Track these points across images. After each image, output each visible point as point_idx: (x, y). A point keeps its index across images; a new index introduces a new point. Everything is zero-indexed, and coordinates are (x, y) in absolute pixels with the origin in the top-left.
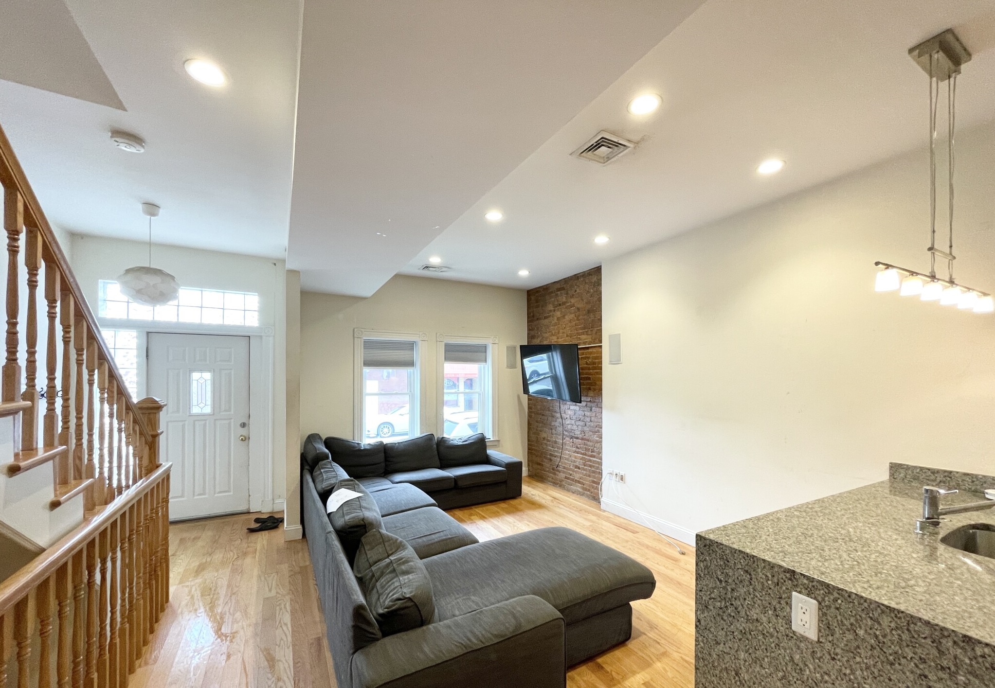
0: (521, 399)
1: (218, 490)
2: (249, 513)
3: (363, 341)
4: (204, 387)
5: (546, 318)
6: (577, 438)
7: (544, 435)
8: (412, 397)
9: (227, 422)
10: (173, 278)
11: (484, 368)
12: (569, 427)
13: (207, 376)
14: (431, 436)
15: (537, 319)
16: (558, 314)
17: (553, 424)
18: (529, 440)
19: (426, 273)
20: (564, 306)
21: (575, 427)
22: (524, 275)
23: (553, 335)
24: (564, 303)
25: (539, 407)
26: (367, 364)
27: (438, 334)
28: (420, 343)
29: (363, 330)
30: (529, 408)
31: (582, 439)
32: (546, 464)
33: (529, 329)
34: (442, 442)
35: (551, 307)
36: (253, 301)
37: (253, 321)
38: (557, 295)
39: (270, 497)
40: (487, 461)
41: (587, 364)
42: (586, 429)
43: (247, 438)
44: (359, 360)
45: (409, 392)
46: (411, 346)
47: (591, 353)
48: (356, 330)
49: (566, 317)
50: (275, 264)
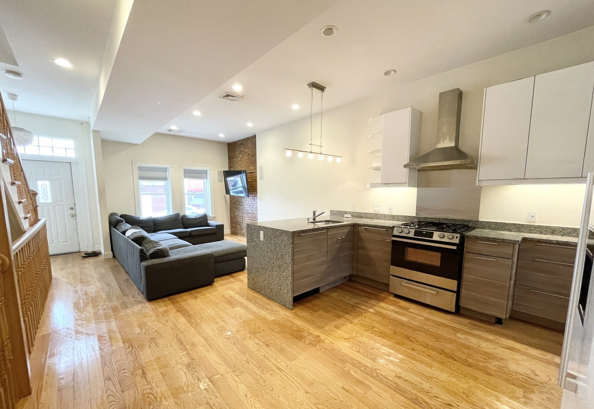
0: (226, 198)
1: (60, 241)
2: (80, 252)
3: (137, 167)
4: (45, 189)
5: (236, 158)
6: (249, 213)
7: (237, 214)
8: (167, 195)
9: (62, 207)
10: (30, 133)
11: (206, 181)
12: (246, 209)
13: (47, 183)
14: (178, 215)
15: (232, 158)
16: (241, 156)
17: (240, 208)
18: (231, 217)
19: (170, 133)
20: (243, 153)
21: (249, 209)
22: (222, 136)
23: (239, 166)
24: (243, 151)
25: (234, 201)
26: (141, 178)
27: (180, 164)
28: (170, 168)
29: (137, 161)
30: (230, 201)
31: (251, 214)
32: (238, 227)
33: (229, 163)
34: (184, 217)
35: (238, 153)
36: (70, 143)
37: (71, 154)
38: (240, 147)
39: (92, 244)
40: (208, 225)
41: (252, 180)
42: (253, 209)
43: (75, 215)
44: (136, 176)
45: (165, 193)
46: (165, 170)
47: (253, 175)
48: (133, 161)
49: (244, 158)
50: (82, 124)
